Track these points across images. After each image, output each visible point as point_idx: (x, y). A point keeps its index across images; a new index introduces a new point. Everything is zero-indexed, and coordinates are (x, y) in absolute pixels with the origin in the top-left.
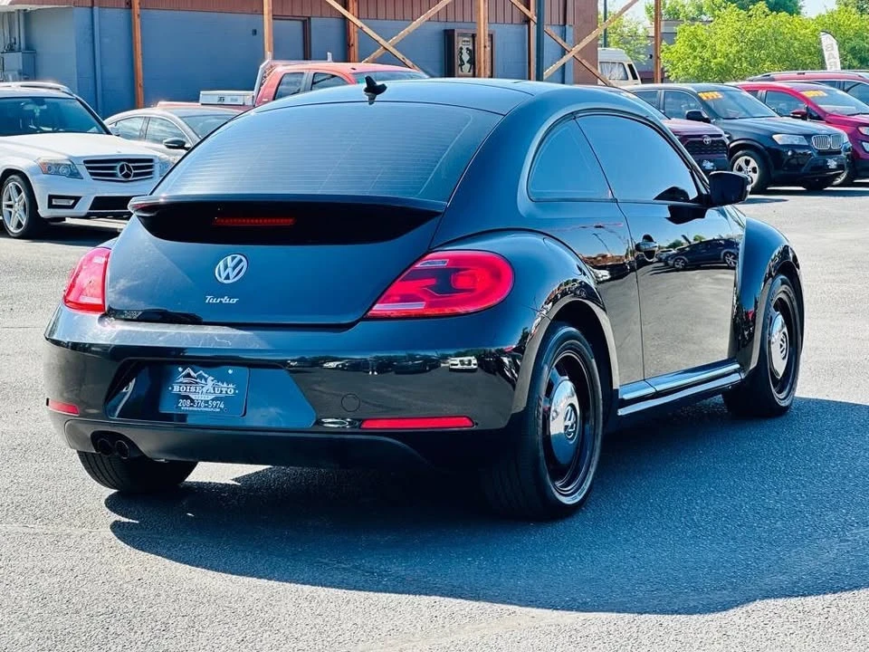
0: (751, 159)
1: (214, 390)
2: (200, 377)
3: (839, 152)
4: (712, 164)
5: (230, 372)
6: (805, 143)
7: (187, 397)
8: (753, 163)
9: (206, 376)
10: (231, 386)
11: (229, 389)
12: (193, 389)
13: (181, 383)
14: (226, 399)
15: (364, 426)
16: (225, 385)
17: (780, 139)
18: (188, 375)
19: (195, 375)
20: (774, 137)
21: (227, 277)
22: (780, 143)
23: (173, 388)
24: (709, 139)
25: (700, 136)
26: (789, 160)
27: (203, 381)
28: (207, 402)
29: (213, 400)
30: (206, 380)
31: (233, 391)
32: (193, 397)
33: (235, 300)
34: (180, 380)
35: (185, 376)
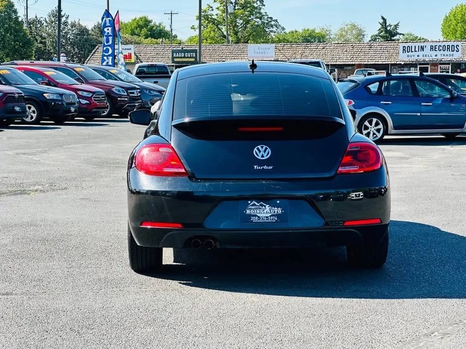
0: (32, 106)
1: (270, 211)
2: (262, 205)
3: (75, 104)
4: (19, 108)
5: (278, 202)
6: (60, 98)
7: (256, 216)
8: (33, 108)
9: (265, 204)
10: (279, 209)
11: (279, 211)
12: (258, 211)
13: (251, 209)
14: (278, 215)
15: (345, 224)
16: (276, 209)
17: (48, 96)
18: (254, 205)
19: (259, 204)
20: (44, 95)
21: (263, 156)
22: (48, 98)
23: (246, 212)
24: (17, 95)
25: (12, 93)
26: (52, 107)
27: (263, 207)
28: (267, 217)
29: (270, 216)
30: (265, 207)
31: (281, 211)
32: (259, 215)
33: (271, 167)
34: (250, 207)
35: (252, 205)
